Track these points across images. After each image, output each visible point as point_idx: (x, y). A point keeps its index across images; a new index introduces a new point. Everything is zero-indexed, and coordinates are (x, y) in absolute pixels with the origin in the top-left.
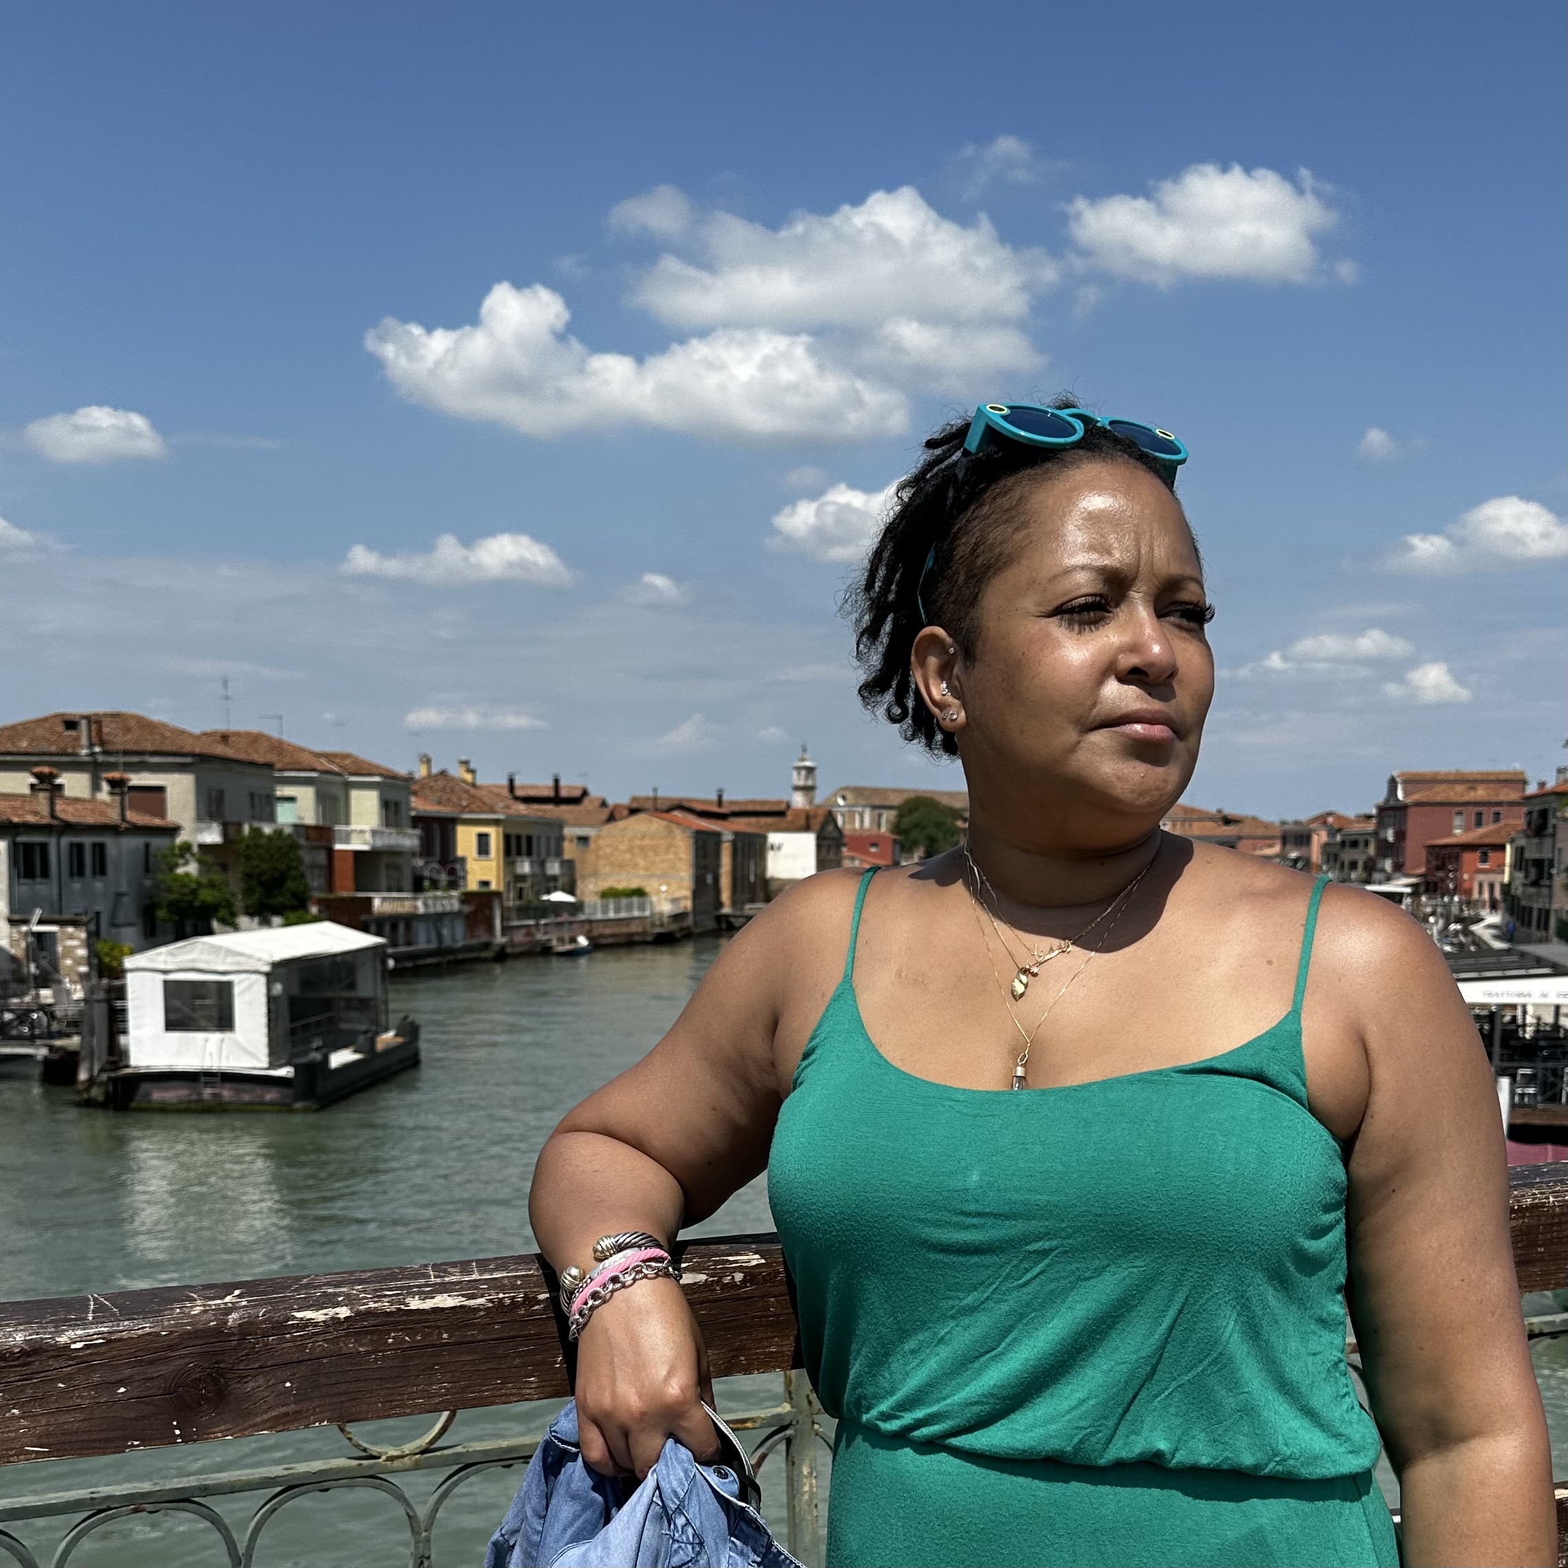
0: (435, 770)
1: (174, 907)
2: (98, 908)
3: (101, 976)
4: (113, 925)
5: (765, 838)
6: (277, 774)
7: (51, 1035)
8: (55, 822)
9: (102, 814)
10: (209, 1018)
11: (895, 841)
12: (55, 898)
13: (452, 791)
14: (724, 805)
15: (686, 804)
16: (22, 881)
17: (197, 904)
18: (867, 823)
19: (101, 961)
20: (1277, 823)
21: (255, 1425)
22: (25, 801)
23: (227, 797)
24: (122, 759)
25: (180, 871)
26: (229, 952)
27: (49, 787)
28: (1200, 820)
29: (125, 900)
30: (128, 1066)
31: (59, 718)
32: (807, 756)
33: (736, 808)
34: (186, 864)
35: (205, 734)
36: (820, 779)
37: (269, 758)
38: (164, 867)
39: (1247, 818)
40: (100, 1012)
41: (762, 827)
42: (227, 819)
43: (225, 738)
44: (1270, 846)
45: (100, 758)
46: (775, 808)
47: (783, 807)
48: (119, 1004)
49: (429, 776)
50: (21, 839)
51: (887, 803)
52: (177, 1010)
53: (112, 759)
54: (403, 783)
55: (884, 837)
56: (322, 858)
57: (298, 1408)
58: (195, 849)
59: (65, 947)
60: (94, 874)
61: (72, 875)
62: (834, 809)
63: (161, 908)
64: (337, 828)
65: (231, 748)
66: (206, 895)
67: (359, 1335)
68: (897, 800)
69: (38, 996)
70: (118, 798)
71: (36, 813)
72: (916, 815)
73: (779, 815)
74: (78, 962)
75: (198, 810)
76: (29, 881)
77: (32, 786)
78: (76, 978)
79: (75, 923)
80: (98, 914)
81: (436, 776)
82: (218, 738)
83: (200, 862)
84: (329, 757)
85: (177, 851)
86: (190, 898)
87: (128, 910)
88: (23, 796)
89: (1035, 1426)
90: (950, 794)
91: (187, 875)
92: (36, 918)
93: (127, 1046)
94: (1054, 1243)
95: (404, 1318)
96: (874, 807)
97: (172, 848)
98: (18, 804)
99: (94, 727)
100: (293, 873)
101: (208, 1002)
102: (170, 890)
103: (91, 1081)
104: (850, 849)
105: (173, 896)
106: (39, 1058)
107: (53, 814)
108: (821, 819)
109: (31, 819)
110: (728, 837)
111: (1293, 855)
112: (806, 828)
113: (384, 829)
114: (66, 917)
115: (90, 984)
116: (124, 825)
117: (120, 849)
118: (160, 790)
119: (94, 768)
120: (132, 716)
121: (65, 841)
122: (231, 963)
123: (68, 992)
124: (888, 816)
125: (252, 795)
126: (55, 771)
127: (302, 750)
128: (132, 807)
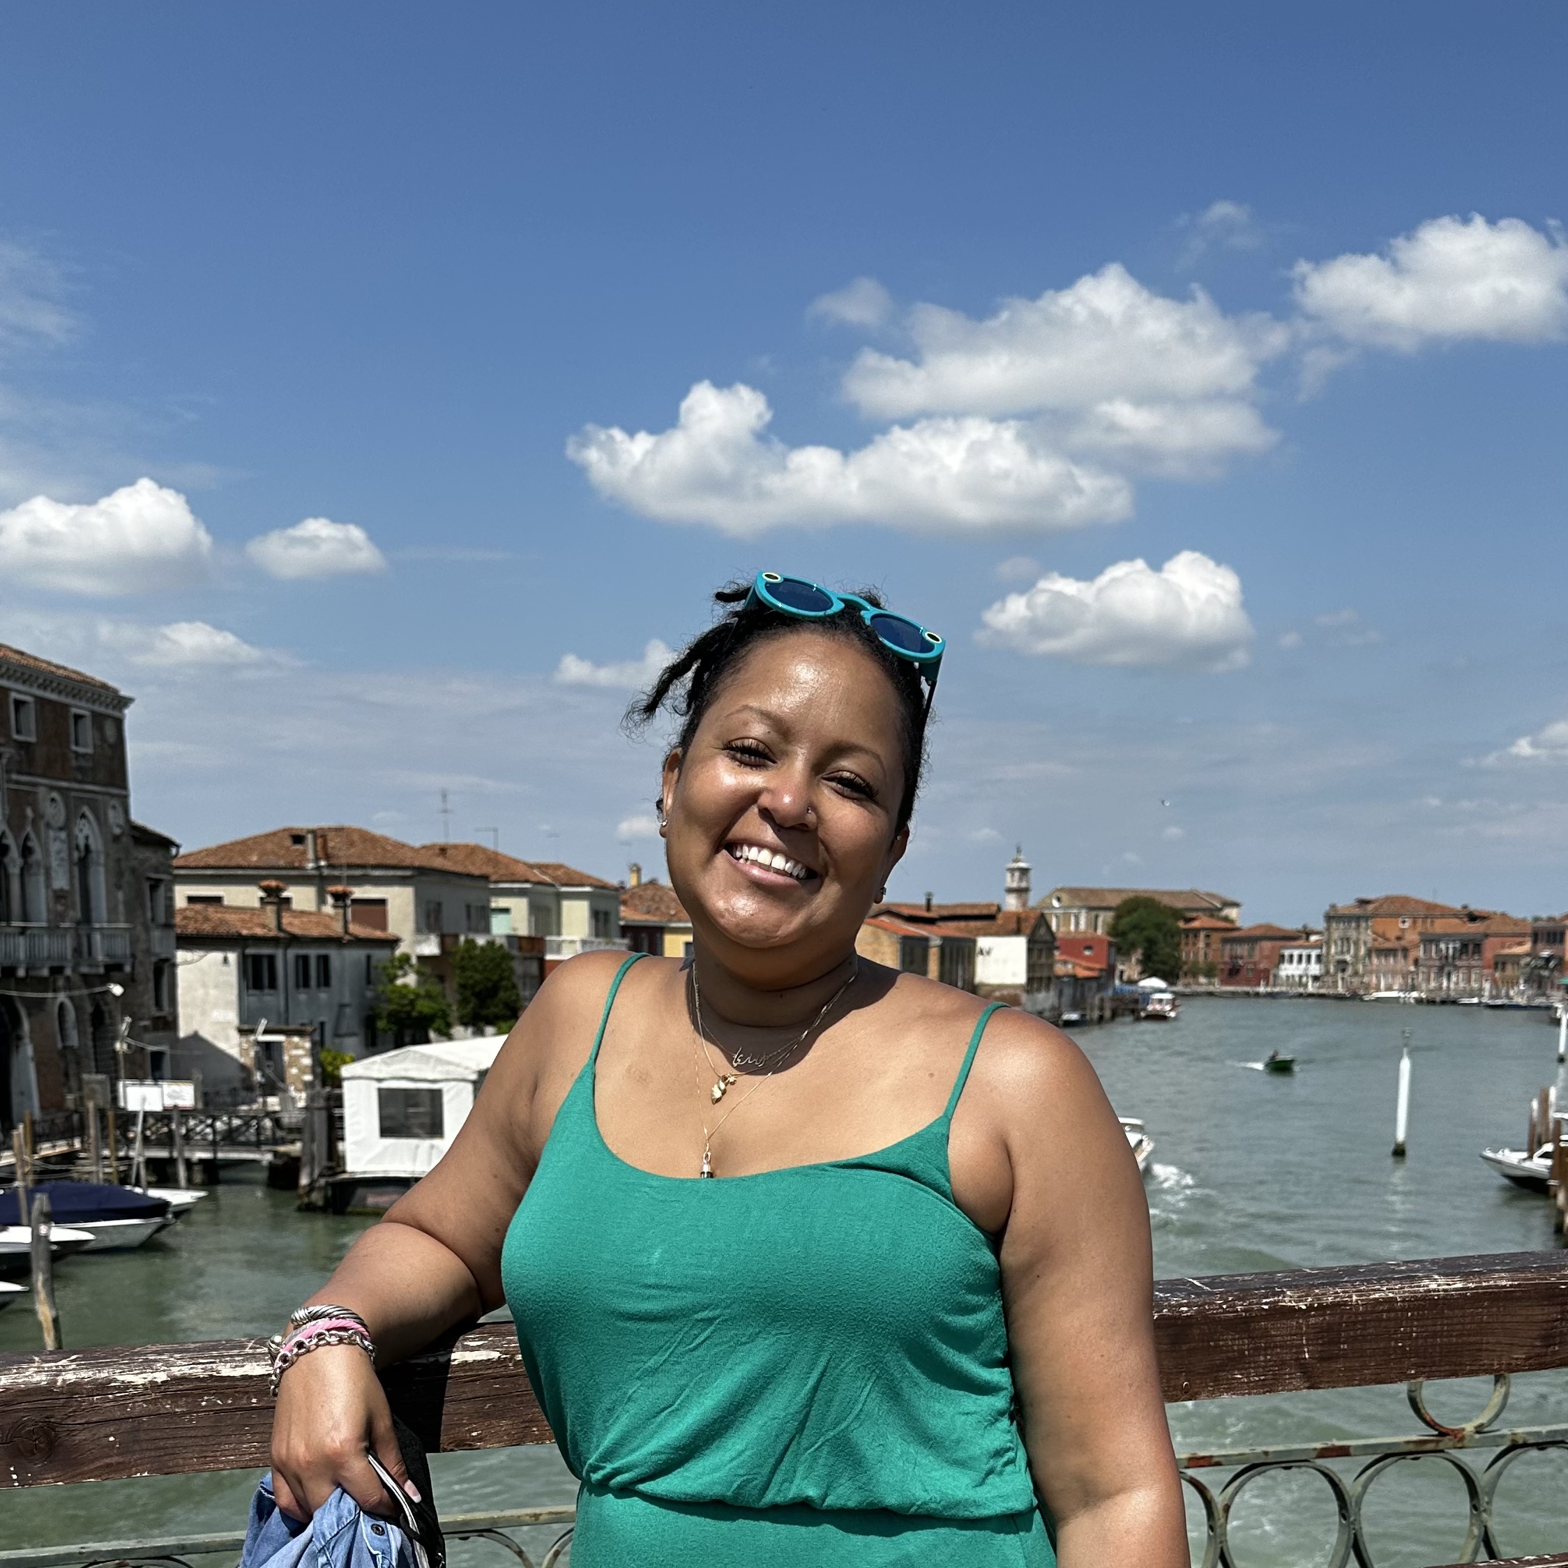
0: (644, 879)
1: (394, 1017)
2: (322, 1019)
3: (324, 1085)
4: (337, 1035)
5: (974, 942)
6: (492, 886)
7: (276, 1141)
8: (282, 935)
9: (327, 927)
10: (422, 1126)
11: (1110, 944)
12: (282, 1009)
13: (661, 899)
14: (933, 909)
15: (894, 909)
16: (251, 992)
17: (414, 1014)
18: (1082, 926)
19: (324, 1070)
20: (1530, 919)
21: (81, 1474)
22: (254, 914)
23: (445, 908)
24: (346, 873)
25: (399, 982)
26: (439, 1061)
27: (275, 900)
28: (1442, 916)
29: (348, 1011)
30: (344, 1172)
31: (287, 833)
32: (1021, 857)
33: (945, 913)
34: (405, 975)
35: (424, 847)
36: (1034, 879)
37: (487, 870)
38: (385, 979)
39: (1495, 914)
40: (320, 1120)
41: (970, 932)
42: (446, 930)
43: (443, 850)
44: (1520, 944)
45: (326, 872)
46: (985, 912)
47: (994, 910)
48: (337, 1111)
49: (639, 885)
50: (250, 951)
51: (1104, 904)
52: (391, 1118)
53: (336, 873)
54: (614, 893)
55: (1099, 940)
56: (534, 968)
57: (121, 1460)
58: (414, 961)
59: (291, 1057)
60: (319, 985)
61: (297, 986)
62: (1046, 912)
63: (381, 1018)
64: (548, 938)
65: (449, 860)
66: (424, 1006)
67: (175, 1397)
68: (1115, 901)
69: (265, 1103)
70: (341, 911)
71: (264, 926)
72: (1135, 915)
73: (989, 919)
74: (303, 1071)
75: (417, 922)
76: (257, 992)
77: (262, 899)
78: (301, 1086)
79: (300, 1033)
80: (322, 1024)
81: (646, 885)
82: (437, 851)
83: (419, 973)
84: (543, 868)
85: (396, 963)
86: (408, 1008)
87: (351, 1020)
88: (253, 909)
89: (703, 1474)
90: (1172, 894)
91: (405, 986)
92: (261, 1028)
93: (344, 1152)
94: (717, 1312)
95: (216, 1384)
96: (1090, 909)
97: (392, 960)
98: (247, 917)
99: (320, 841)
100: (504, 983)
101: (421, 1110)
102: (389, 1001)
103: (311, 1187)
104: (1062, 954)
105: (393, 1007)
106: (265, 1163)
107: (279, 927)
108: (1033, 921)
109: (259, 931)
110: (936, 942)
111: (1546, 953)
112: (1017, 932)
113: (593, 939)
114: (292, 1027)
115: (313, 1092)
116: (347, 937)
117: (344, 961)
118: (382, 902)
119: (320, 881)
120: (354, 830)
121: (292, 953)
122: (441, 1072)
123: (293, 1100)
124: (1105, 918)
125: (468, 907)
126: (281, 885)
127: (517, 861)
128: (355, 919)
